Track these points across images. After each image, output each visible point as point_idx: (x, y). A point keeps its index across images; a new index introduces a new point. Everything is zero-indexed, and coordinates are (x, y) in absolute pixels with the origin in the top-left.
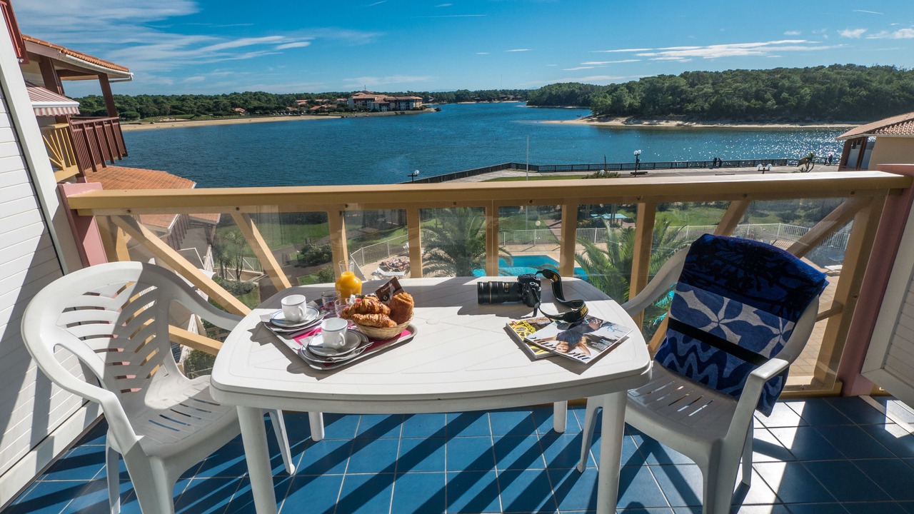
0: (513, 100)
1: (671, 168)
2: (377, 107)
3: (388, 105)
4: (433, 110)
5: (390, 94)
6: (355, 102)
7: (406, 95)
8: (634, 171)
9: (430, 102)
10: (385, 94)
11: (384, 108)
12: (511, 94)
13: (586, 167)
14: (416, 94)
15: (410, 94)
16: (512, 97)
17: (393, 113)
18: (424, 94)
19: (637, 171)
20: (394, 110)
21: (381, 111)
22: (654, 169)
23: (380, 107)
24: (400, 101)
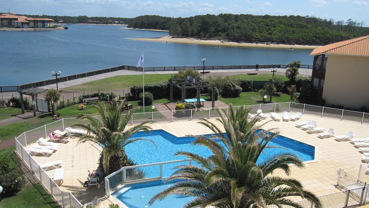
0: (118, 23)
1: (223, 69)
2: (20, 25)
3: (28, 24)
4: (62, 28)
5: (29, 16)
6: (2, 21)
7: (41, 17)
8: (202, 71)
9: (59, 23)
10: (26, 16)
11: (25, 26)
12: (116, 20)
13: (173, 69)
14: (49, 17)
15: (44, 17)
16: (117, 22)
17: (33, 29)
18: (55, 17)
19: (205, 71)
20: (32, 27)
21: (23, 27)
22: (213, 69)
23: (22, 25)
24: (37, 21)
